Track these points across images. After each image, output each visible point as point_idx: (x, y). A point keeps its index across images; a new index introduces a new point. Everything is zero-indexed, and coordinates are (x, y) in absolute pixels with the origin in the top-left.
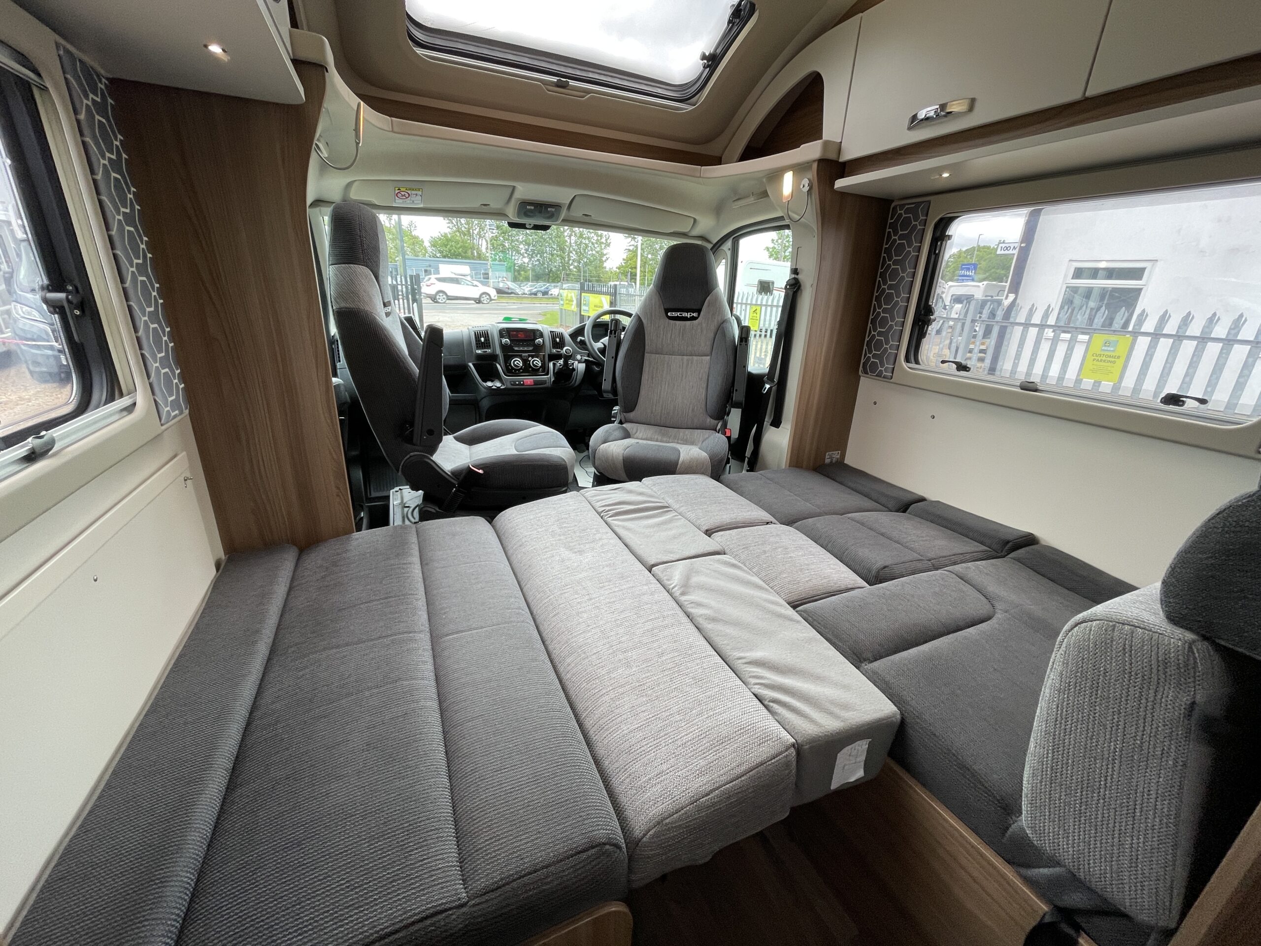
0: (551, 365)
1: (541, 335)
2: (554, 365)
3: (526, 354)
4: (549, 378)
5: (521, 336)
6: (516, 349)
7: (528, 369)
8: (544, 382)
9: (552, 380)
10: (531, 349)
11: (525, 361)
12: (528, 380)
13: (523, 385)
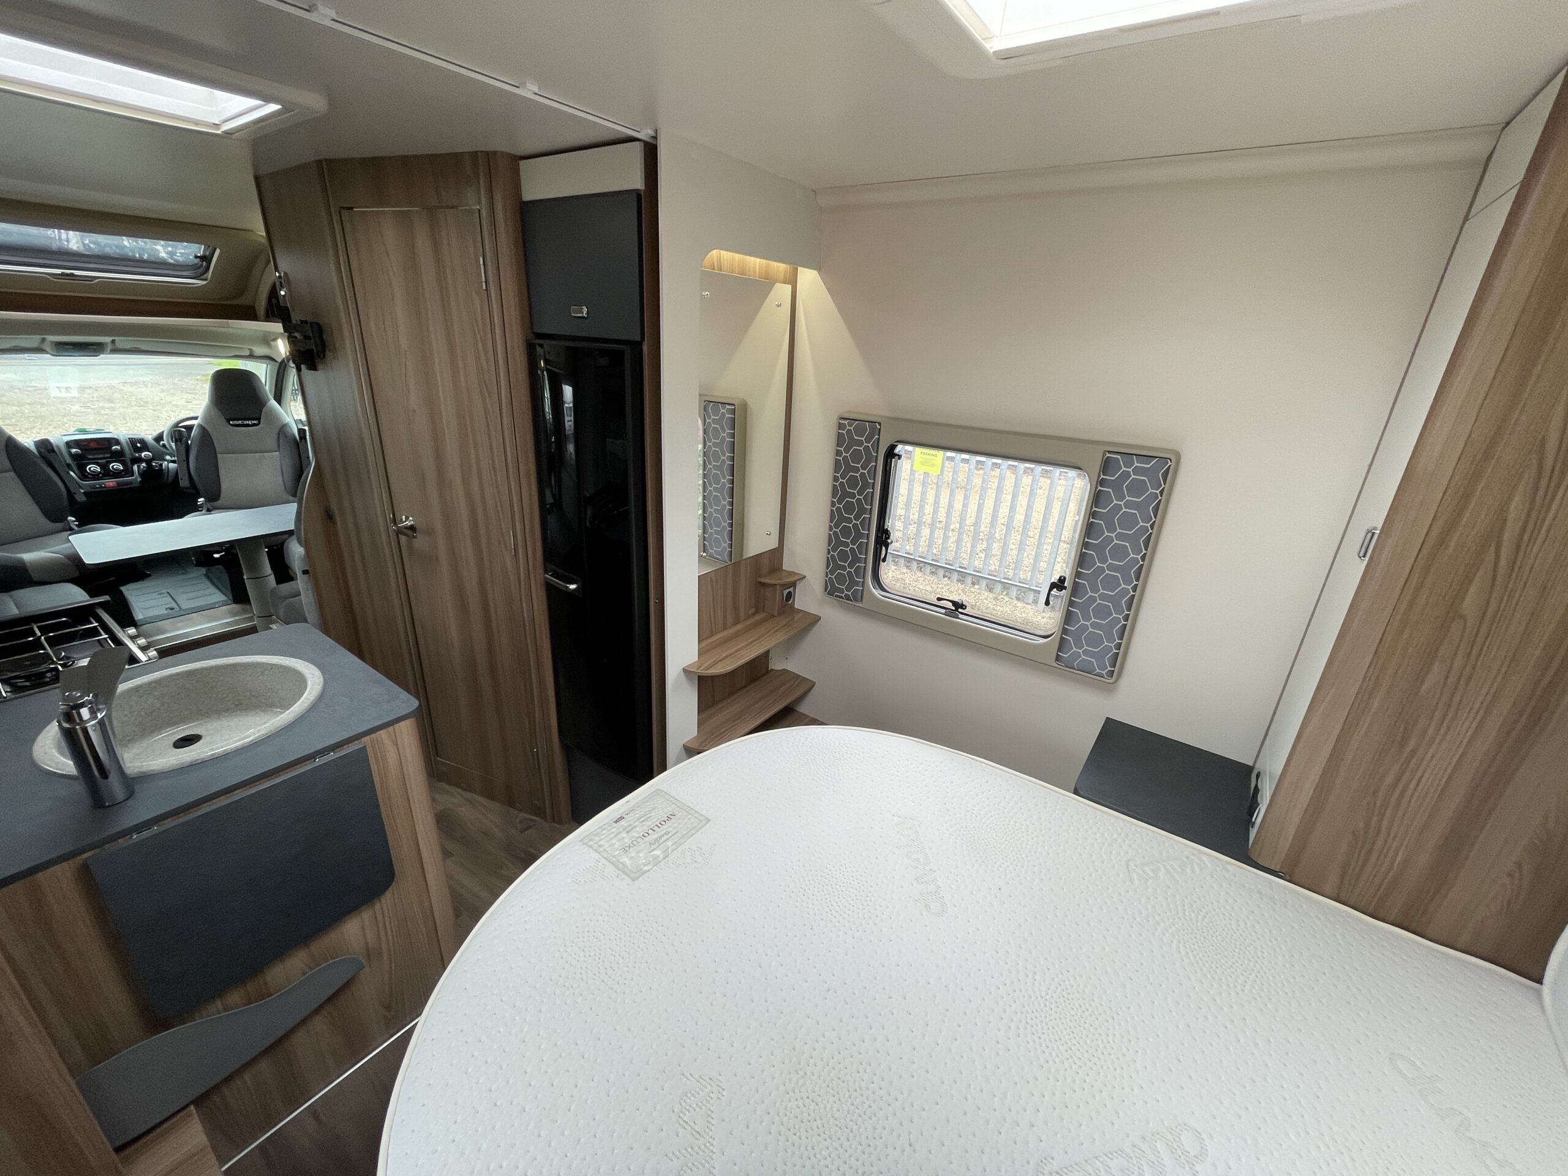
0: (135, 467)
1: (117, 442)
2: (139, 467)
3: (104, 461)
4: (136, 478)
5: (93, 445)
6: (91, 457)
7: (107, 473)
8: (130, 483)
9: (139, 479)
10: (108, 455)
11: (104, 467)
12: (111, 483)
13: (105, 487)
